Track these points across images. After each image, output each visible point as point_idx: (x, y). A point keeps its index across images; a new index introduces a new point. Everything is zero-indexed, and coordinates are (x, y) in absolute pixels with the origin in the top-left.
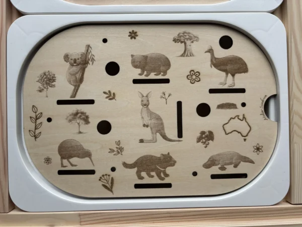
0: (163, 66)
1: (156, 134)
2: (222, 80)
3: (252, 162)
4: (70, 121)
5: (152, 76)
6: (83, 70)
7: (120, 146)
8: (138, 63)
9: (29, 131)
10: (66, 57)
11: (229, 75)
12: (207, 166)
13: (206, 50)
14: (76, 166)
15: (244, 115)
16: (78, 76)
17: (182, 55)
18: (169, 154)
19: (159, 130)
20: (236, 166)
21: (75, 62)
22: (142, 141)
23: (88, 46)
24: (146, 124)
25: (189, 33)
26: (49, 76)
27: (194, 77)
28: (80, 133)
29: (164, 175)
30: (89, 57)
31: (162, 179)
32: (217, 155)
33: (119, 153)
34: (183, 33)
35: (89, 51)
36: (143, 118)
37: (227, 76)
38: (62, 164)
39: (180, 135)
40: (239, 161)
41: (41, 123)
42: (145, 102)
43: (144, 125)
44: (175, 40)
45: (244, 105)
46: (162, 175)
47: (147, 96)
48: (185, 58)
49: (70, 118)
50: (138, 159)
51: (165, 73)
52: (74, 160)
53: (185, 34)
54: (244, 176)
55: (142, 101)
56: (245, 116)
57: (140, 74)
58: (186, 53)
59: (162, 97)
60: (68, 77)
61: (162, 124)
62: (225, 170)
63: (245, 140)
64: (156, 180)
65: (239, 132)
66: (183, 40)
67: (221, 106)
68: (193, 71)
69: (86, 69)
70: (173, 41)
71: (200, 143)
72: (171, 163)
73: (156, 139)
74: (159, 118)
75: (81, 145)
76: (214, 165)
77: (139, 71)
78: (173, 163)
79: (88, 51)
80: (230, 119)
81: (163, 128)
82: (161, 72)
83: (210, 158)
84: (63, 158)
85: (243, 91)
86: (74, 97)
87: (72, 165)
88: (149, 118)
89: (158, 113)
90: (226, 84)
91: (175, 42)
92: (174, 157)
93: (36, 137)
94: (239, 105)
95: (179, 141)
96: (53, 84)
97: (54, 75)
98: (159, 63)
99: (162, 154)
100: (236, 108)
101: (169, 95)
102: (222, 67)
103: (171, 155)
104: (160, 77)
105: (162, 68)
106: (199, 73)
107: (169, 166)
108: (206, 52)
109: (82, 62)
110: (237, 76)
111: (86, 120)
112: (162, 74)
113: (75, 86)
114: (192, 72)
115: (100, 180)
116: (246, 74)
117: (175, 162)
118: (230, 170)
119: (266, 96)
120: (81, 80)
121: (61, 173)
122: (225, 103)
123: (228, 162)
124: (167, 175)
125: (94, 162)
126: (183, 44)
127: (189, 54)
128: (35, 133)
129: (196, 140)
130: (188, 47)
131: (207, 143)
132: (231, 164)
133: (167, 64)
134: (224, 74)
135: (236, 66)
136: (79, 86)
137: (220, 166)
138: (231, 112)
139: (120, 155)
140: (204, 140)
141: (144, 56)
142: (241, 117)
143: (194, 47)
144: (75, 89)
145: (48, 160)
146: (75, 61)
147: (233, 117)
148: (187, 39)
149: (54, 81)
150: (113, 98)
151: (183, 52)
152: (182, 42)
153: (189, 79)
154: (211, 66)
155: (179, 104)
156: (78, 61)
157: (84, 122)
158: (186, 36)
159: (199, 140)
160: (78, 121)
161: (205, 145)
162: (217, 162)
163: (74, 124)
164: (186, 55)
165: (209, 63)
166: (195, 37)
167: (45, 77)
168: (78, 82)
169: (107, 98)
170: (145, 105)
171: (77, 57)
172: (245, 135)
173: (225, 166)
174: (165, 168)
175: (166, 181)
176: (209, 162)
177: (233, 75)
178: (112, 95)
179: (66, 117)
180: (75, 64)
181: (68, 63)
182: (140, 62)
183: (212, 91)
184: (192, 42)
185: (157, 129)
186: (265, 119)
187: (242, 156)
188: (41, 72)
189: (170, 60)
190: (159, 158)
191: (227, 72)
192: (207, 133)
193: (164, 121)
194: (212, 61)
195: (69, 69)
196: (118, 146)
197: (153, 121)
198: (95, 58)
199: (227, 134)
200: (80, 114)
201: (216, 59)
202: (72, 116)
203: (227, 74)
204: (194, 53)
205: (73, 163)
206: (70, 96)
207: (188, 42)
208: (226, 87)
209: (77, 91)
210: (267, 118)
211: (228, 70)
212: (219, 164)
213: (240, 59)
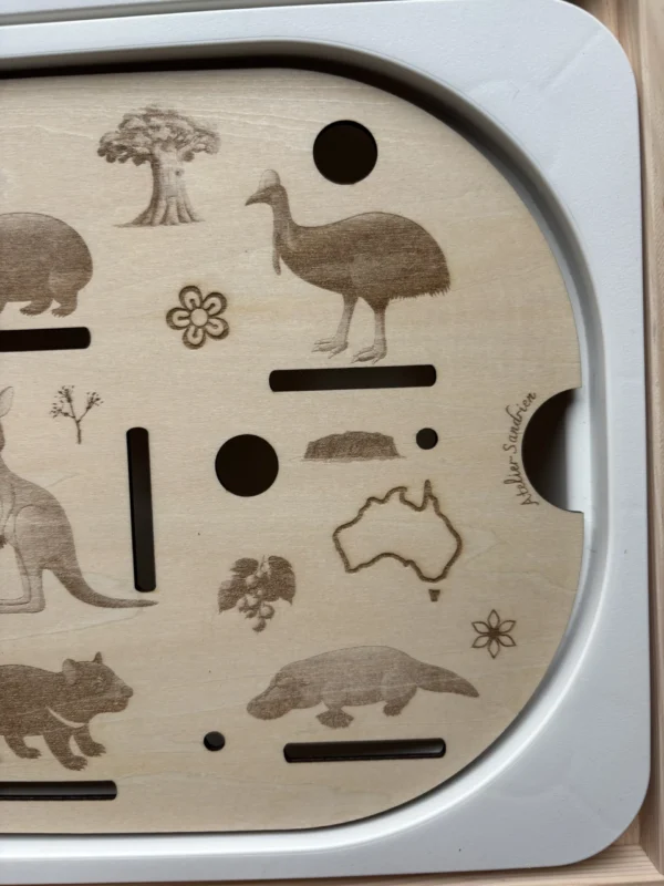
0: (60, 269)
1: (39, 574)
2: (330, 332)
3: (467, 690)
5: (11, 318)
11: (362, 303)
12: (266, 708)
13: (253, 190)
15: (427, 484)
17: (144, 220)
18: (98, 658)
19: (55, 559)
20: (393, 709)
25: (172, 115)
27: (200, 317)
29: (83, 748)
31: (76, 764)
32: (309, 662)
34: (146, 117)
37: (350, 311)
39: (145, 577)
40: (410, 684)
44: (109, 152)
45: (427, 439)
46: (74, 748)
48: (159, 229)
51: (68, 303)
53: (155, 121)
54: (431, 748)
56: (435, 491)
58: (159, 210)
59: (57, 411)
61: (65, 530)
62: (346, 725)
63: (435, 595)
64: (49, 769)
65: (407, 562)
66: (141, 150)
67: (326, 448)
68: (194, 288)
70: (101, 153)
71: (234, 614)
72: (107, 696)
73: (42, 595)
74: (49, 506)
76: (295, 706)
78: (118, 695)
80: (367, 505)
81: (69, 549)
82: (51, 296)
83: (278, 678)
85: (423, 376)
88: (9, 506)
89: (43, 481)
90: (345, 346)
91: (111, 160)
92: (123, 670)
94: (406, 442)
95: (143, 604)
98: (43, 259)
99: (72, 662)
100: (394, 454)
101: (91, 403)
103: (108, 662)
104: (47, 321)
105: (54, 280)
107: (103, 710)
108: (251, 201)
110: (397, 307)
112: (55, 305)
114: (191, 295)
116: (439, 296)
117: (127, 693)
118: (370, 725)
119: (531, 397)
122: (341, 431)
123: (357, 690)
124: (95, 749)
126: (146, 166)
127: (173, 210)
129: (214, 600)
130: (170, 181)
131: (264, 610)
132: (371, 698)
133: (74, 259)
134: (335, 300)
135: (393, 264)
137: (322, 708)
138: (372, 474)
140: (251, 600)
142: (416, 495)
143: (196, 179)
147: (381, 494)
148: (165, 144)
151: (145, 204)
152: (140, 159)
154: (277, 268)
155: (138, 441)
158: (158, 128)
159: (229, 597)
161: (255, 621)
162: (308, 694)
164: (158, 219)
165: (269, 249)
166: (202, 132)
172: (434, 572)
173: (347, 710)
174: (86, 719)
175: (93, 771)
176: (276, 695)
177: (379, 306)
183: (283, 381)
184: (189, 157)
185: (41, 553)
186: (528, 502)
187: (423, 667)
189: (87, 240)
190: (59, 679)
191: (348, 290)
192: (267, 567)
193: (74, 519)
194: (279, 240)
199: (355, 570)
201: (297, 229)
204: (196, 208)
207: (169, 159)
208: (344, 361)
210: (536, 496)
211: (357, 281)
212: (320, 698)
213: (414, 229)
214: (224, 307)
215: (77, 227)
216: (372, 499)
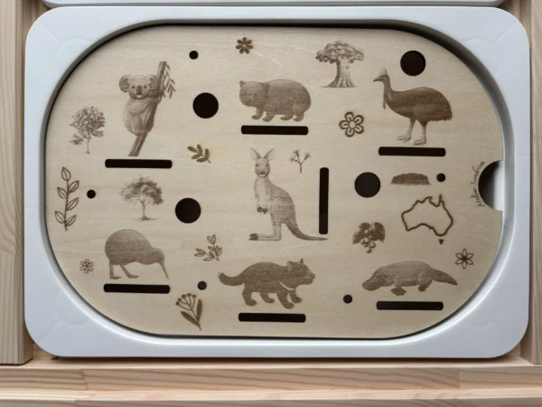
0: (297, 102)
1: (280, 226)
2: (404, 132)
3: (453, 282)
4: (128, 197)
5: (277, 121)
6: (153, 108)
7: (216, 244)
8: (251, 97)
9: (56, 212)
10: (124, 84)
12: (371, 285)
13: (376, 76)
14: (135, 277)
15: (440, 196)
16: (145, 117)
17: (332, 85)
18: (302, 261)
19: (287, 219)
20: (422, 288)
21: (139, 93)
22: (254, 237)
23: (164, 65)
24: (263, 207)
25: (346, 45)
26: (92, 116)
27: (352, 125)
28: (145, 218)
29: (292, 299)
30: (165, 83)
31: (289, 306)
32: (388, 266)
33: (213, 257)
34: (336, 45)
35: (165, 73)
36: (257, 196)
37: (413, 125)
38: (111, 273)
39: (323, 228)
40: (430, 278)
41: (76, 200)
42: (262, 168)
43: (260, 210)
44: (320, 57)
45: (441, 178)
46: (289, 299)
47: (266, 157)
48: (338, 89)
49: (128, 191)
50: (247, 270)
51: (300, 116)
52: (133, 267)
53: (339, 47)
54: (438, 306)
55: (257, 165)
56: (443, 199)
57: (255, 117)
58: (339, 81)
59: (292, 160)
60: (126, 118)
61: (292, 208)
62: (402, 294)
63: (441, 241)
64: (278, 308)
65: (431, 228)
66: (334, 58)
67: (399, 180)
68: (351, 113)
69: (159, 106)
70: (317, 58)
71: (359, 245)
72: (305, 277)
73: (280, 234)
74: (286, 198)
75: (145, 241)
76: (382, 285)
77: (253, 111)
78: (308, 278)
79: (162, 72)
80: (416, 204)
81: (293, 215)
82: (293, 113)
83: (376, 273)
84: (112, 262)
85: (440, 152)
86: (136, 155)
87: (129, 276)
88: (269, 197)
89: (285, 187)
90: (410, 139)
91: (321, 61)
92: (312, 268)
93: (66, 224)
94: (432, 178)
95: (321, 239)
96: (99, 130)
97: (102, 114)
98: (291, 98)
99: (291, 262)
100: (427, 183)
101: (307, 157)
102: (404, 109)
103: (306, 263)
104: (291, 123)
105: (295, 107)
106: (362, 118)
107: (302, 283)
108: (376, 80)
109: (151, 93)
110: (431, 124)
111: (157, 196)
112: (295, 117)
113: (138, 135)
114: (350, 116)
115: (177, 304)
116: (448, 122)
117: (313, 276)
118: (412, 295)
119: (483, 163)
120: (149, 125)
121: (108, 288)
122: (407, 173)
123: (410, 280)
124: (297, 300)
125: (168, 272)
126: (335, 64)
127: (344, 83)
128: (65, 217)
129: (351, 238)
130: (344, 70)
131: (372, 244)
132: (414, 283)
133: (304, 99)
134: (407, 120)
135: (430, 108)
136: (145, 135)
137: (393, 287)
138: (417, 191)
139: (214, 260)
140: (366, 240)
141: (262, 84)
142: (436, 201)
143: (354, 70)
144: (137, 140)
145: (87, 266)
146: (139, 90)
147: (422, 200)
148: (343, 56)
149: (101, 124)
150: (206, 159)
151: (333, 79)
152: (332, 61)
153: (343, 128)
154: (384, 107)
155: (324, 173)
156: (144, 91)
157: (152, 200)
158: (339, 50)
159: (357, 239)
160: (142, 198)
161: (367, 248)
162: (388, 280)
163: (136, 202)
164: (338, 85)
165: (381, 99)
166: (357, 52)
167: (85, 117)
168: (144, 127)
169: (194, 157)
170: (263, 173)
171: (142, 84)
172: (441, 232)
173: (403, 288)
174: (295, 287)
175: (296, 310)
176: (375, 280)
177: (424, 124)
178: (204, 153)
179: (120, 190)
180: (139, 96)
181: (127, 93)
182: (256, 95)
183: (384, 151)
184: (352, 62)
185: (281, 216)
186: (480, 205)
188: (78, 108)
190: (285, 269)
191: (412, 117)
192: (373, 227)
193: (297, 204)
194: (385, 96)
195: (128, 104)
196: (212, 245)
197: (276, 202)
198: (175, 87)
199: (410, 230)
200: (145, 186)
201: (393, 92)
202: (131, 189)
203: (413, 122)
204: (355, 82)
205: (132, 273)
206: (129, 152)
207: (344, 62)
208: (410, 144)
209: (141, 144)
210: (483, 203)
211: (416, 114)
212: (393, 283)
213: (438, 95)
214: (362, 121)
215: (306, 86)
216: (418, 201)
